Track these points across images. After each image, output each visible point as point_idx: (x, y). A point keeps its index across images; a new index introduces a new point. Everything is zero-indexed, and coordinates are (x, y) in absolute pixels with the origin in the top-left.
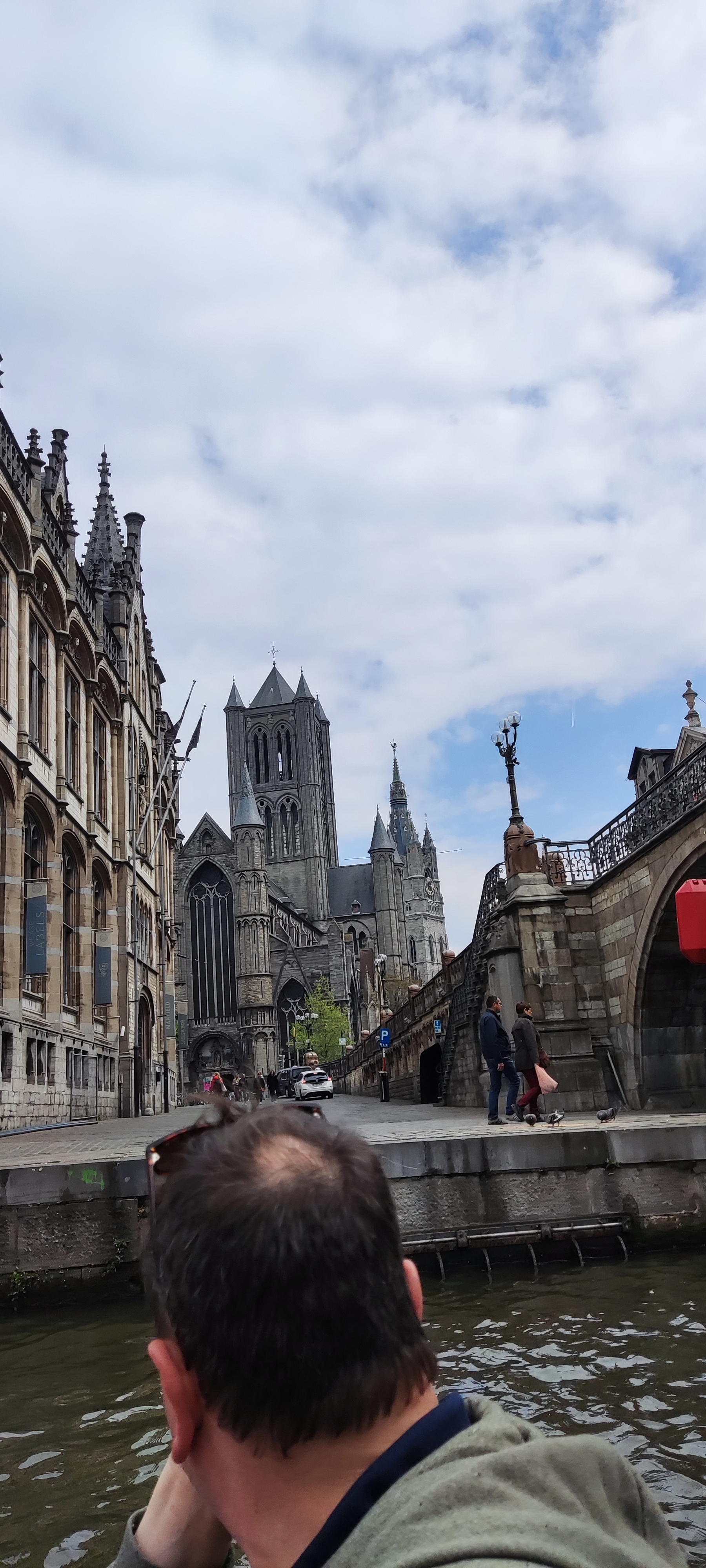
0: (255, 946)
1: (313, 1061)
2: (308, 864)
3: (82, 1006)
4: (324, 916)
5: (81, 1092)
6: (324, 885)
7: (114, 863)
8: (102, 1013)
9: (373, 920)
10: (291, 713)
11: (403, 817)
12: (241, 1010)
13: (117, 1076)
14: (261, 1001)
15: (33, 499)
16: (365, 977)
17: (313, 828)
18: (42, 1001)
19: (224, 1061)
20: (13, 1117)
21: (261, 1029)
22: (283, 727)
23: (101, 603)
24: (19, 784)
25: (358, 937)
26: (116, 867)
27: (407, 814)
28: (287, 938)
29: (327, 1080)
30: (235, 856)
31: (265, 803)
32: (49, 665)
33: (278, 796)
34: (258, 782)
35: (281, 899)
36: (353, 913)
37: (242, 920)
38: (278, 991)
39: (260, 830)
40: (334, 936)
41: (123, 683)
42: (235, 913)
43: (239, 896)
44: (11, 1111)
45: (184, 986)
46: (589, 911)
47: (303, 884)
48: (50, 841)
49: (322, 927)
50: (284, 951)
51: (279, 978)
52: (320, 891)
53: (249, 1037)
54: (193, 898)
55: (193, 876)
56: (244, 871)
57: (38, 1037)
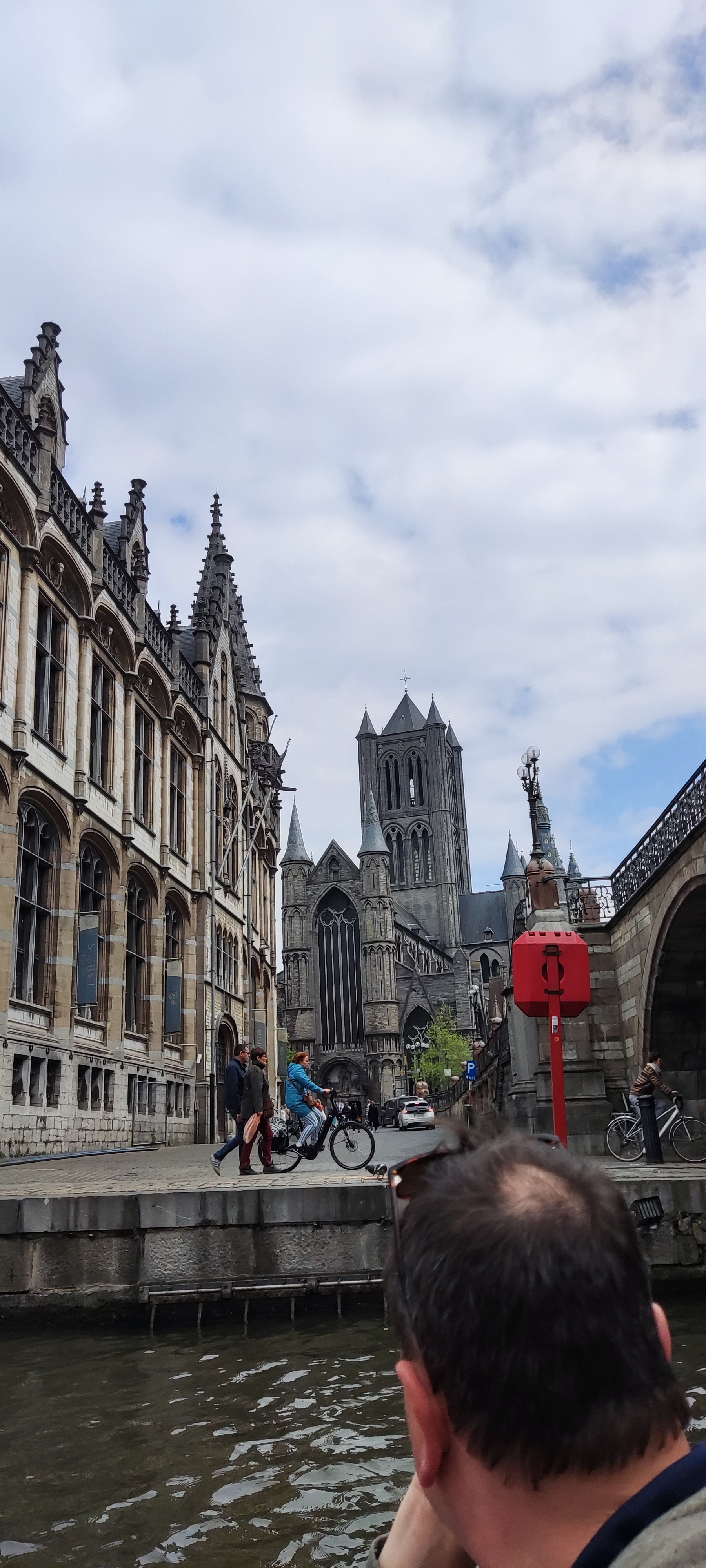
0: (381, 972)
1: (423, 1091)
2: (440, 890)
3: (151, 1034)
4: (456, 943)
5: (146, 1117)
6: (456, 912)
7: (193, 893)
8: (179, 1041)
9: (506, 948)
10: (422, 739)
11: (546, 842)
12: (367, 1036)
13: (192, 1102)
14: (387, 1028)
15: (95, 548)
16: (494, 1006)
17: (444, 854)
18: (103, 1029)
19: (352, 1087)
20: (61, 1142)
21: (387, 1056)
22: (414, 753)
23: (177, 643)
24: (75, 821)
25: (490, 965)
26: (195, 897)
27: (551, 839)
28: (413, 967)
29: (428, 1111)
30: (361, 883)
31: (397, 829)
32: (116, 706)
33: (409, 823)
34: (390, 808)
35: (410, 926)
36: (485, 941)
37: (368, 947)
38: (405, 1018)
39: (385, 857)
40: (460, 964)
41: (204, 718)
42: (362, 939)
43: (365, 923)
44: (57, 1136)
45: (312, 1011)
46: (608, 949)
47: (434, 911)
48: (114, 874)
49: (452, 953)
50: (410, 978)
51: (406, 1005)
52: (452, 918)
53: (376, 1064)
54: (320, 924)
55: (320, 902)
56: (369, 898)
57: (94, 1064)
